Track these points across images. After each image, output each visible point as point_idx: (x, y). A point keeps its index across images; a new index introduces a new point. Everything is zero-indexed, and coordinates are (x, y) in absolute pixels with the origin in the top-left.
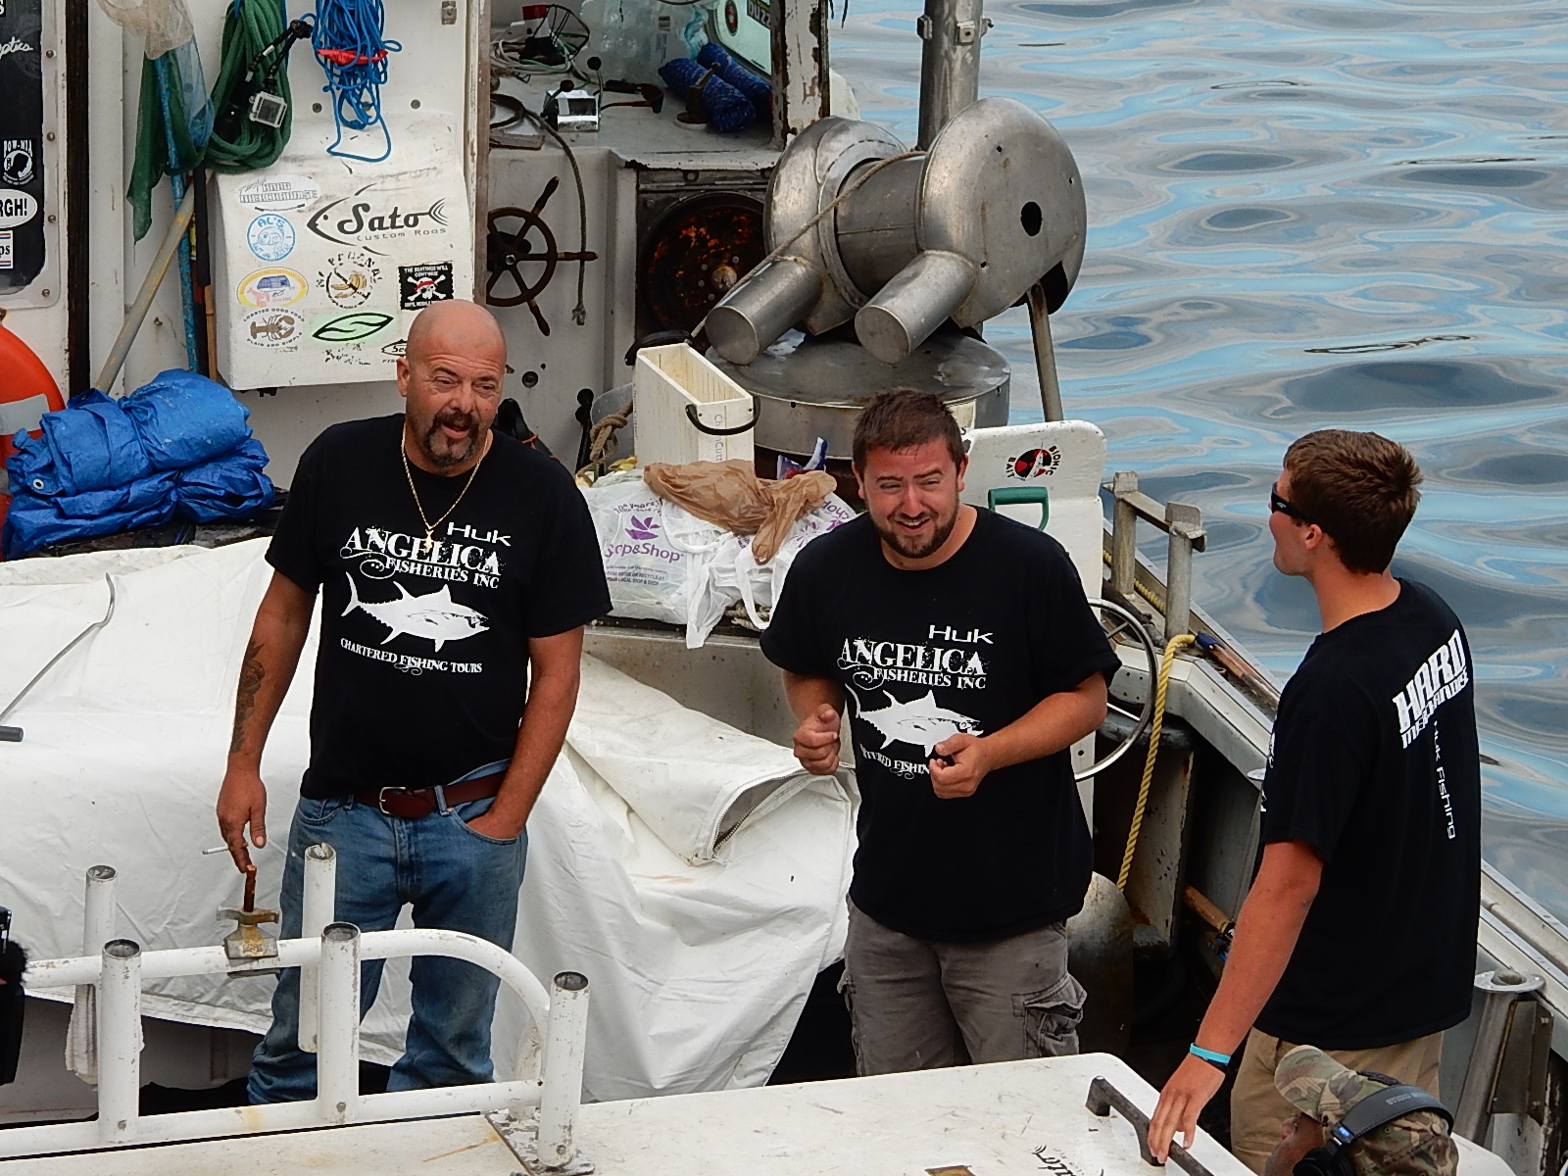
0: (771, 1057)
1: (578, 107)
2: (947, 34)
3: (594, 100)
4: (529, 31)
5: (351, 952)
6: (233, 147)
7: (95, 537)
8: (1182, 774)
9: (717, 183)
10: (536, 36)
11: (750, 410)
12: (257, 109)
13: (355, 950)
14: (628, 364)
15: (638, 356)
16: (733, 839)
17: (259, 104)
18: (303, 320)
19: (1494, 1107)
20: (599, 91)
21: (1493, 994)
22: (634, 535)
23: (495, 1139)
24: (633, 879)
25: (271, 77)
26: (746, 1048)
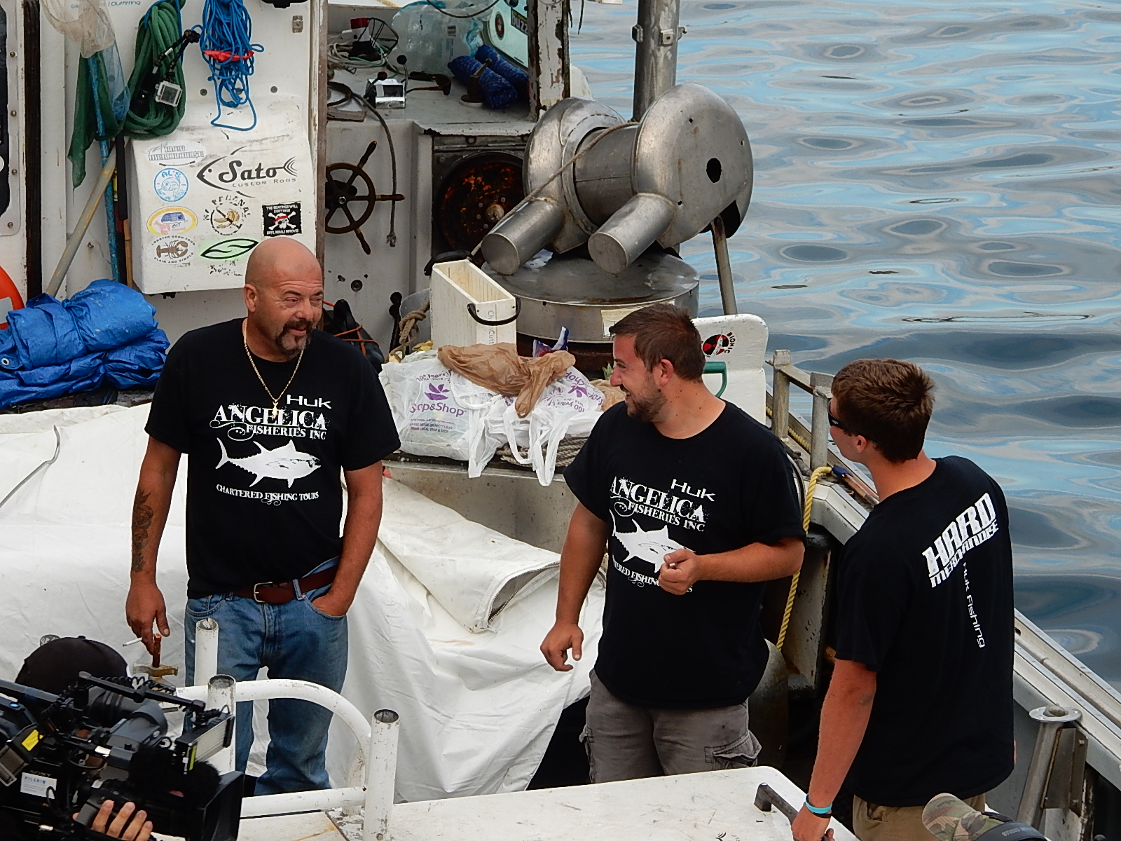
0: (530, 769)
1: (391, 91)
2: (653, 38)
3: (402, 86)
4: (355, 37)
5: (229, 695)
6: (144, 120)
7: (47, 399)
8: (822, 567)
9: (490, 145)
10: (360, 41)
11: (514, 307)
12: (161, 93)
13: (232, 694)
14: (426, 274)
15: (433, 269)
16: (502, 614)
17: (162, 90)
18: (194, 244)
19: (1046, 804)
20: (405, 80)
21: (1045, 724)
22: (431, 397)
23: (333, 829)
24: (431, 642)
25: (170, 71)
26: (512, 763)
